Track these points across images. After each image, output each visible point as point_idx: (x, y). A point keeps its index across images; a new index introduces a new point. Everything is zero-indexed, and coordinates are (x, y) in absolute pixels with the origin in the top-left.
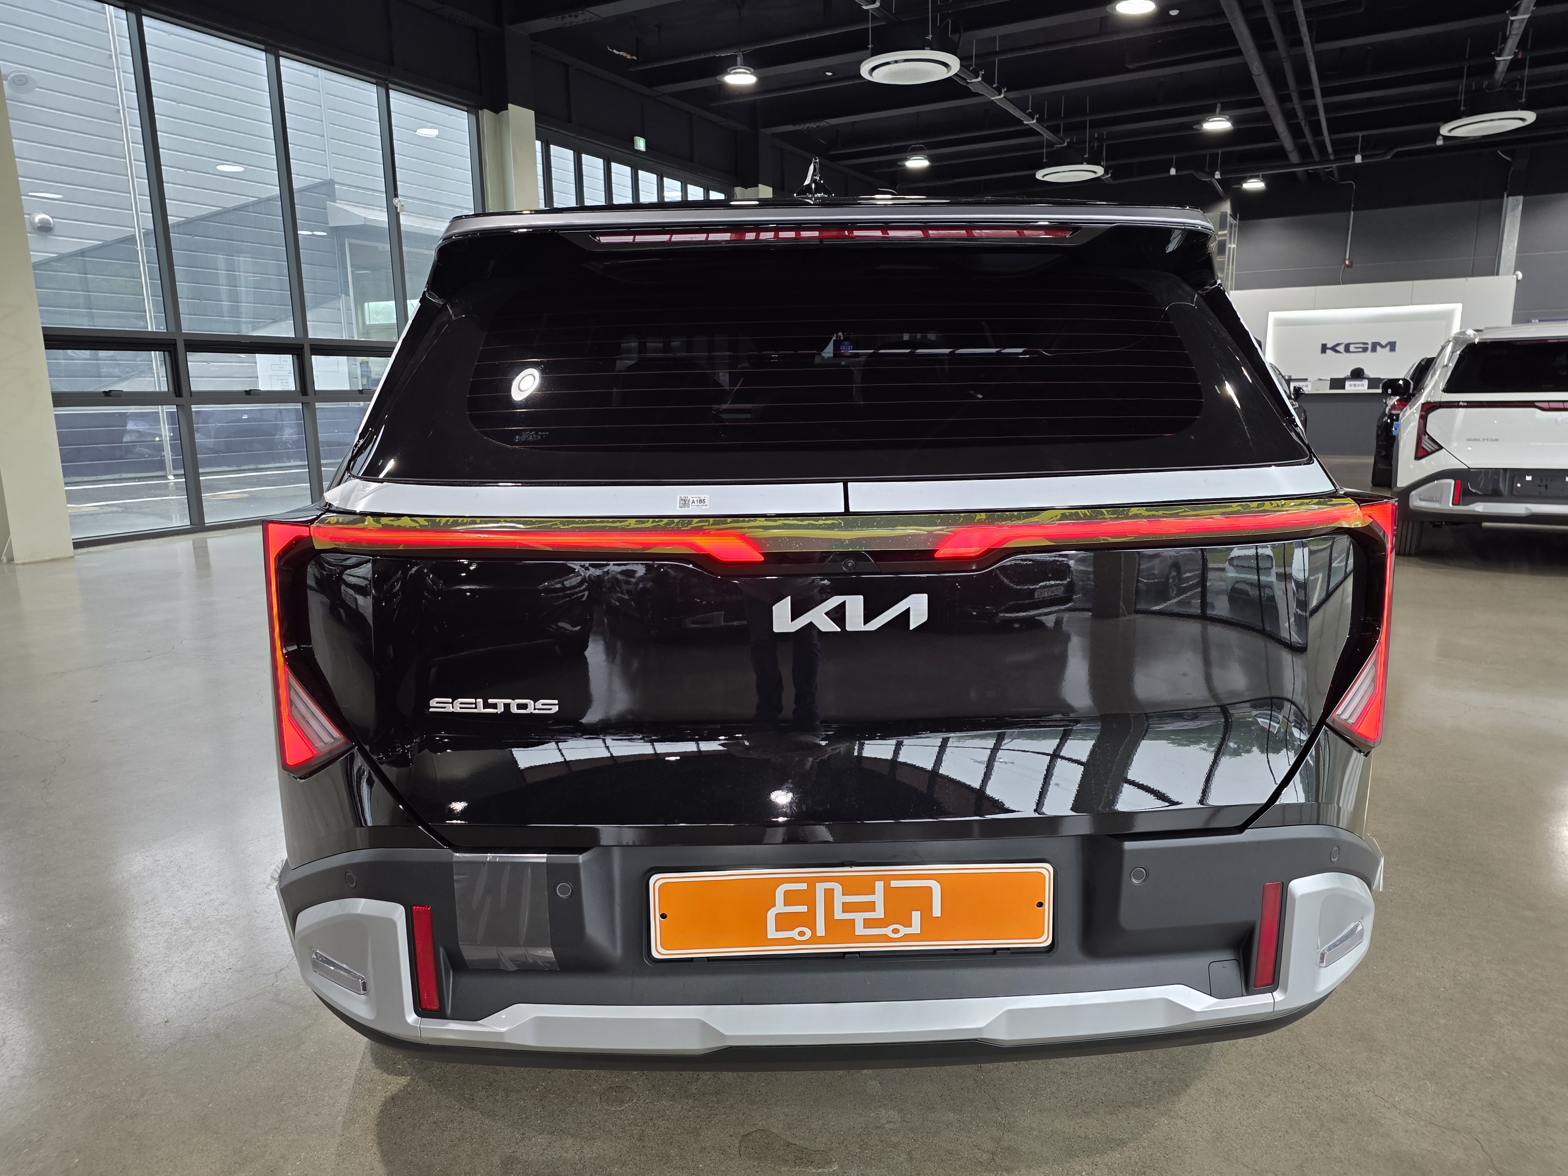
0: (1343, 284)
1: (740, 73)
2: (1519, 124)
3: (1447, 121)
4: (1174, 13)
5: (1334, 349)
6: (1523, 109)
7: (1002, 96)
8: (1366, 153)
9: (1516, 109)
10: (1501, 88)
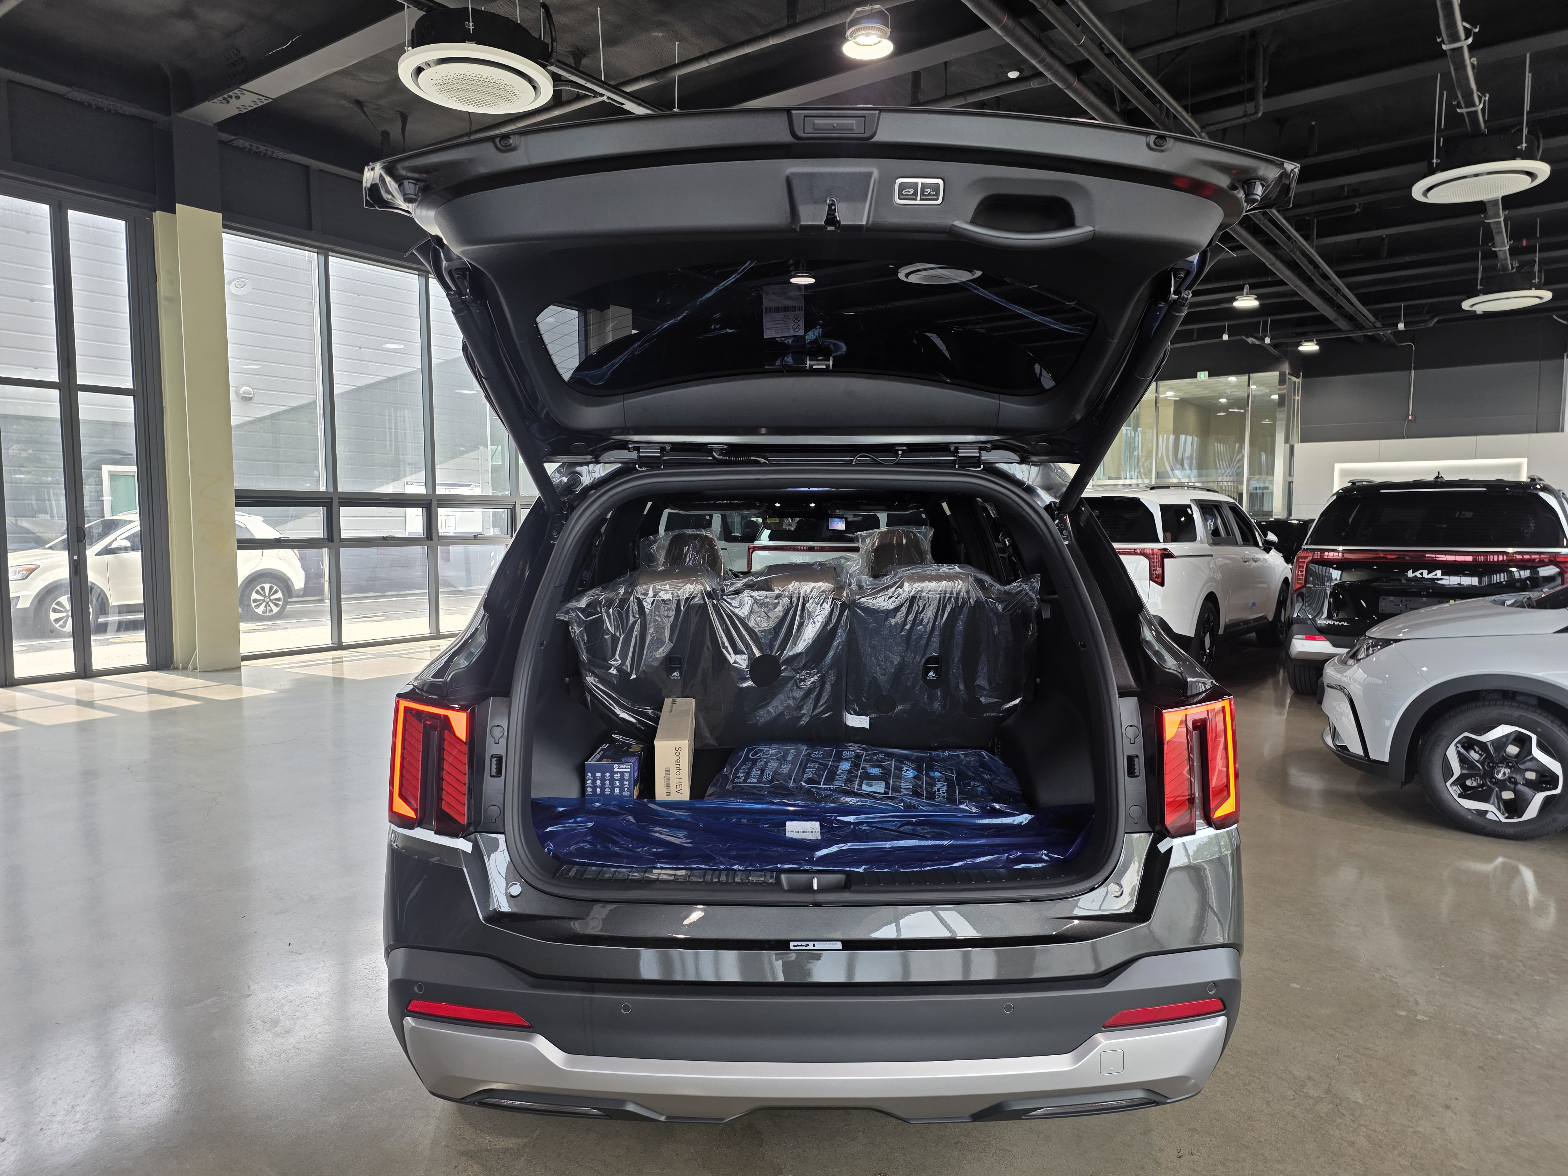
0: (1407, 438)
2: (1537, 301)
6: (1538, 287)
8: (1408, 320)
9: (1530, 288)
10: (1514, 270)
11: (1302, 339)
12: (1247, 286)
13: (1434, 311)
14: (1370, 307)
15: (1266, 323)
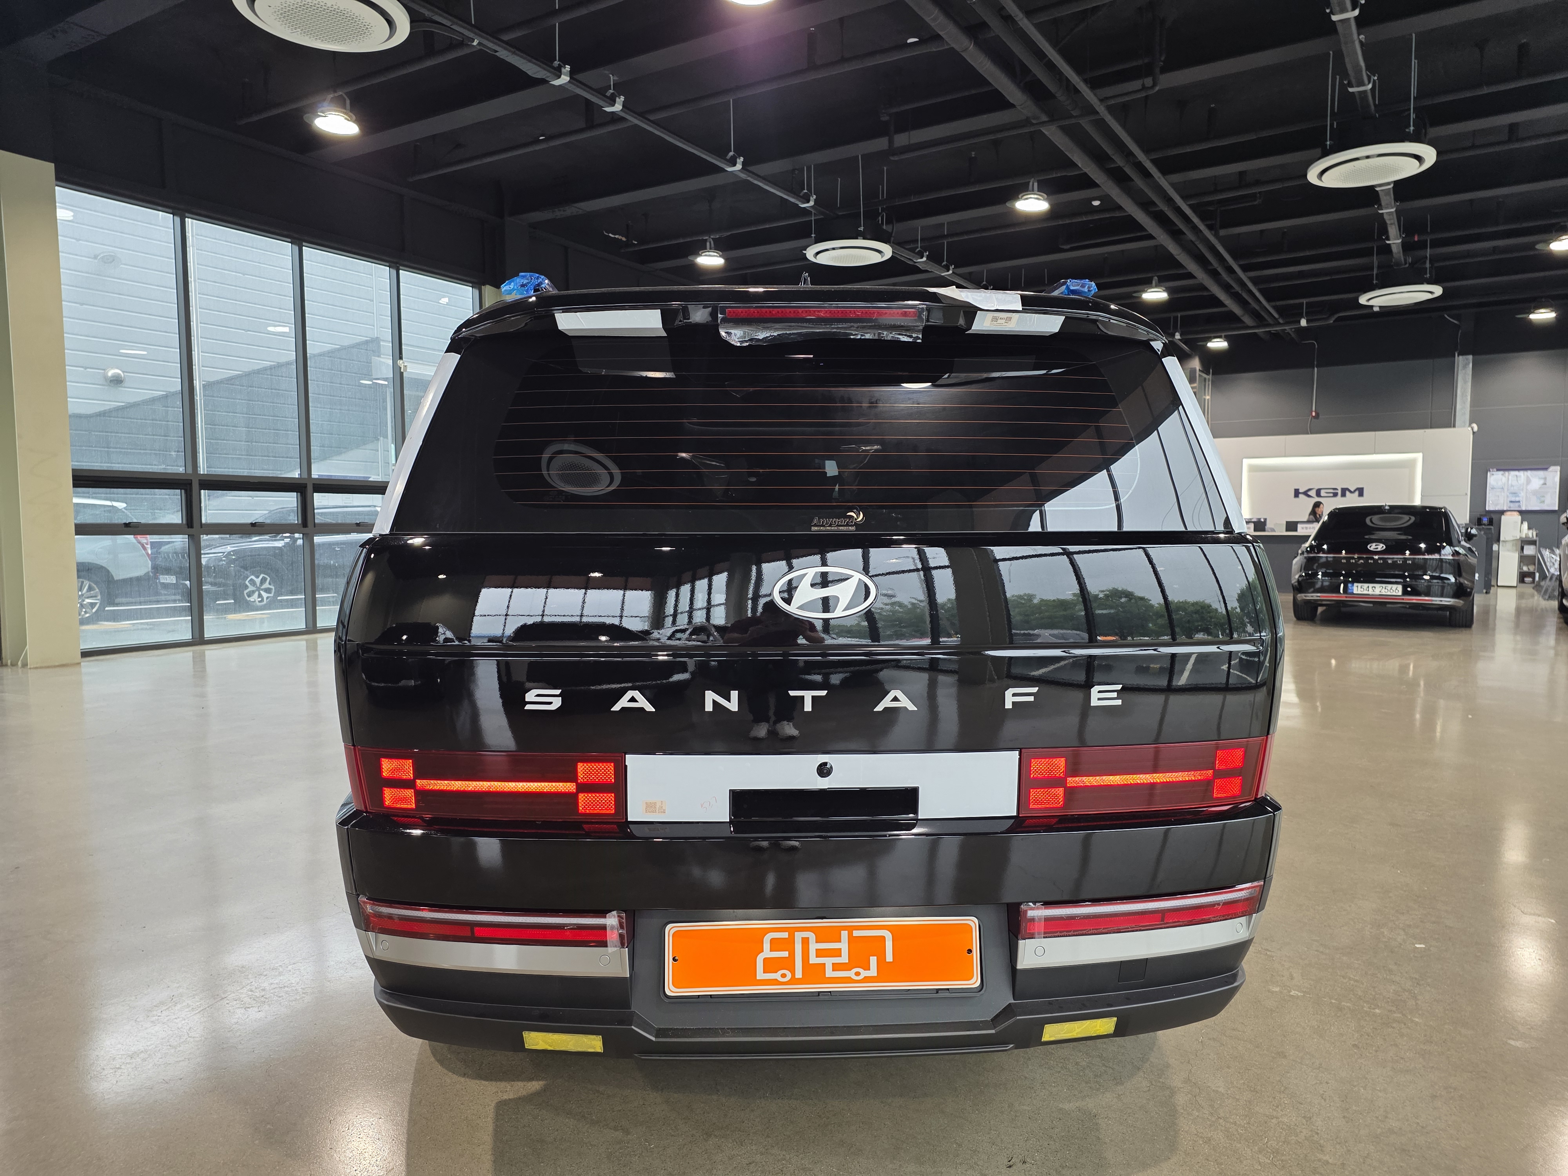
0: (1311, 433)
1: (710, 256)
2: (1429, 296)
3: (1365, 291)
4: (1096, 203)
5: (1306, 493)
6: (1429, 282)
7: (951, 272)
8: (1311, 318)
9: (1422, 283)
10: (1407, 265)
11: (1212, 335)
12: (1156, 278)
13: (1334, 308)
14: (1274, 304)
15: (1176, 318)
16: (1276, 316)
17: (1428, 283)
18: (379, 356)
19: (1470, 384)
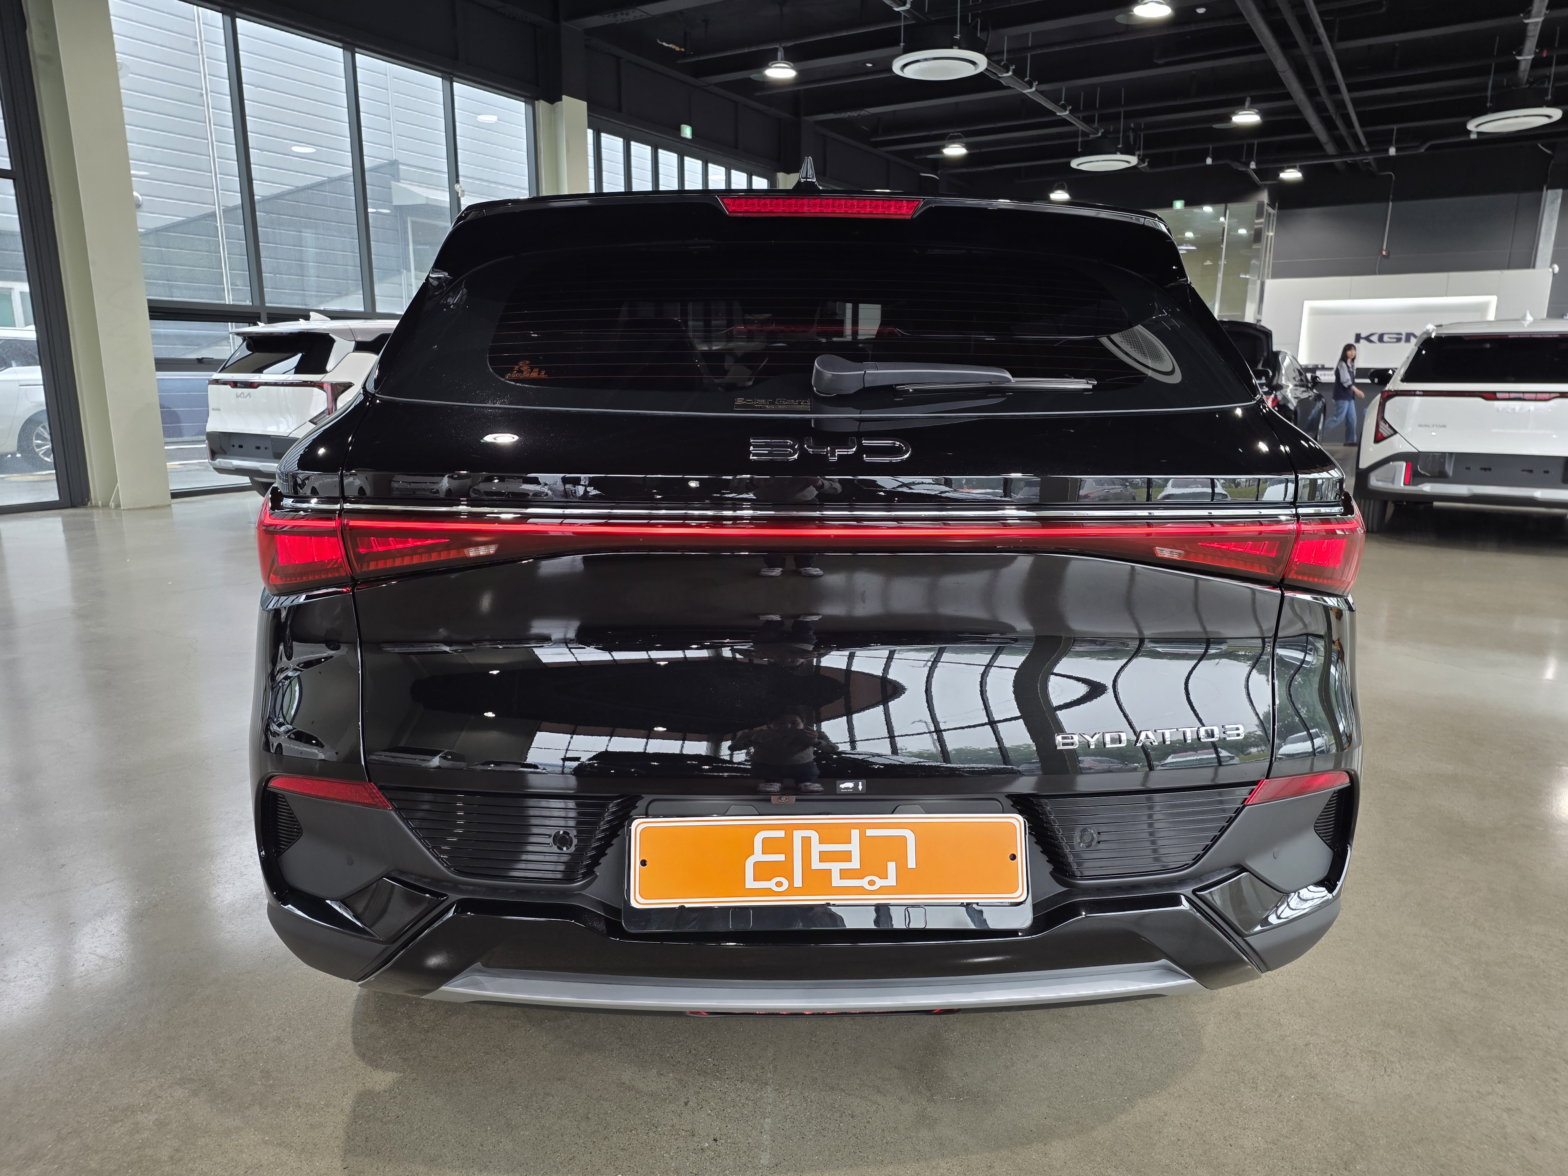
0: (1380, 274)
1: (780, 67)
2: (1546, 121)
3: (1478, 115)
4: (1201, 11)
5: (1367, 339)
6: (1550, 105)
7: (1034, 89)
8: (1400, 146)
9: (1540, 106)
10: (1528, 86)
11: (1285, 165)
12: (1249, 99)
14: (1367, 129)
16: (1364, 141)
17: (1548, 106)
18: (399, 181)
19: (1556, 221)
